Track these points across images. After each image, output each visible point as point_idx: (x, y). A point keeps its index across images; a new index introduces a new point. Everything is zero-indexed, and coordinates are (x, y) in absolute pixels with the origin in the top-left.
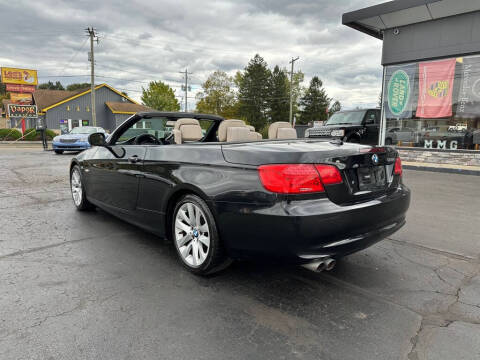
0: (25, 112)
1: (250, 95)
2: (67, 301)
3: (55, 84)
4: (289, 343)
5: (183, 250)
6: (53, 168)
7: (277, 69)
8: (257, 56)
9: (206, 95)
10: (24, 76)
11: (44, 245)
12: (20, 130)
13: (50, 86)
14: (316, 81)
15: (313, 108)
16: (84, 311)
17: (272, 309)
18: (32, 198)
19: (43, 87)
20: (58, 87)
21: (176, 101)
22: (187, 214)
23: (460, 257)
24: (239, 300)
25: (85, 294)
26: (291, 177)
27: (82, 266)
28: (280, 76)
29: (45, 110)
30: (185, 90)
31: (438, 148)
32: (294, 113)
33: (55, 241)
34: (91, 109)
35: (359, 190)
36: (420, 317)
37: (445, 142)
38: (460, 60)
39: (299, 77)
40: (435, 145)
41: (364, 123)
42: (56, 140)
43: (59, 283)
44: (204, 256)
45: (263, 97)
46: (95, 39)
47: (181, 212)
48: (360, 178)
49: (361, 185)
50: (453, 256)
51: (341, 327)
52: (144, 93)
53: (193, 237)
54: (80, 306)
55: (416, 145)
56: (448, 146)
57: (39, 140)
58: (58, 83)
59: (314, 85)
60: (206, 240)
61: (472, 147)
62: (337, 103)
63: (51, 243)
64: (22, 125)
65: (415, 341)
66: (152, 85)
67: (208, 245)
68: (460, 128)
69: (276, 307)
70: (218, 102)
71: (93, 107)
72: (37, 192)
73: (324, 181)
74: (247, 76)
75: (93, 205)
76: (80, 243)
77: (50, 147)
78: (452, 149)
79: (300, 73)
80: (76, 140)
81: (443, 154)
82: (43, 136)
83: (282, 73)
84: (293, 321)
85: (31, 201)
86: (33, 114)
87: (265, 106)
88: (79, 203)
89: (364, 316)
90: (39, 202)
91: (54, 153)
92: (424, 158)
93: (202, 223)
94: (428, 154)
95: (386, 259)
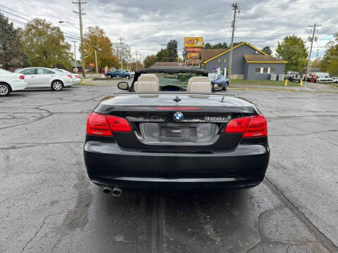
0: (194, 64)
3: (222, 44)
21: (306, 50)
29: (206, 62)
30: (312, 41)
46: (237, 10)
52: (279, 46)
58: (225, 44)
66: (286, 39)
71: (230, 60)
86: (198, 65)
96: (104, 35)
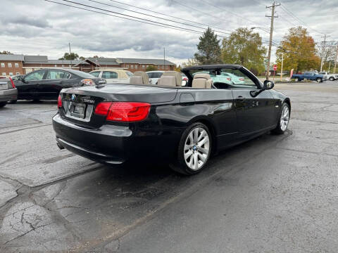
96: (306, 35)
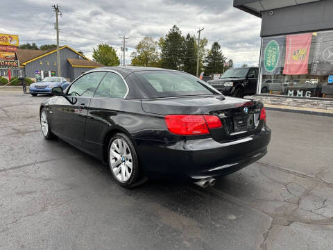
0: (10, 65)
1: (169, 55)
2: (35, 206)
3: (31, 45)
4: (182, 236)
5: (115, 170)
6: (30, 107)
7: (188, 36)
8: (174, 27)
9: (138, 54)
10: (9, 39)
11: (21, 165)
12: (7, 78)
13: (28, 47)
14: (216, 45)
15: (214, 64)
16: (46, 213)
17: (173, 212)
18: (14, 129)
19: (23, 47)
20: (34, 47)
21: (118, 58)
22: (118, 146)
23: (304, 176)
24: (152, 206)
25: (47, 200)
26: (187, 123)
27: (47, 180)
28: (191, 41)
29: (24, 64)
30: (123, 51)
31: (297, 96)
32: (200, 68)
33: (29, 161)
34: (57, 63)
35: (234, 132)
36: (271, 219)
37: (302, 92)
38: (315, 34)
39: (204, 42)
40: (295, 94)
41: (247, 77)
42: (32, 86)
43: (30, 193)
44: (129, 175)
45: (179, 56)
46: (59, 13)
47: (114, 145)
48: (235, 123)
49: (236, 128)
50: (299, 175)
51: (218, 226)
52: (95, 52)
53: (122, 161)
54: (43, 209)
55: (282, 94)
56: (304, 95)
57: (20, 85)
58: (34, 45)
59: (215, 48)
60: (130, 164)
61: (321, 95)
62: (231, 61)
63: (25, 163)
64: (9, 75)
65: (266, 236)
66: (100, 46)
67: (131, 168)
68: (313, 82)
69: (176, 210)
70: (147, 59)
71: (59, 63)
72: (18, 125)
73: (209, 126)
74: (168, 40)
75: (55, 136)
76: (46, 163)
77: (28, 91)
78: (307, 97)
79: (205, 39)
80: (46, 86)
81: (300, 100)
82: (23, 83)
83: (192, 39)
84: (186, 221)
85: (13, 131)
86: (16, 67)
87: (180, 63)
88: (46, 134)
89: (234, 217)
90: (19, 132)
91: (31, 95)
92: (288, 103)
93: (128, 153)
94: (291, 100)
95: (253, 177)
